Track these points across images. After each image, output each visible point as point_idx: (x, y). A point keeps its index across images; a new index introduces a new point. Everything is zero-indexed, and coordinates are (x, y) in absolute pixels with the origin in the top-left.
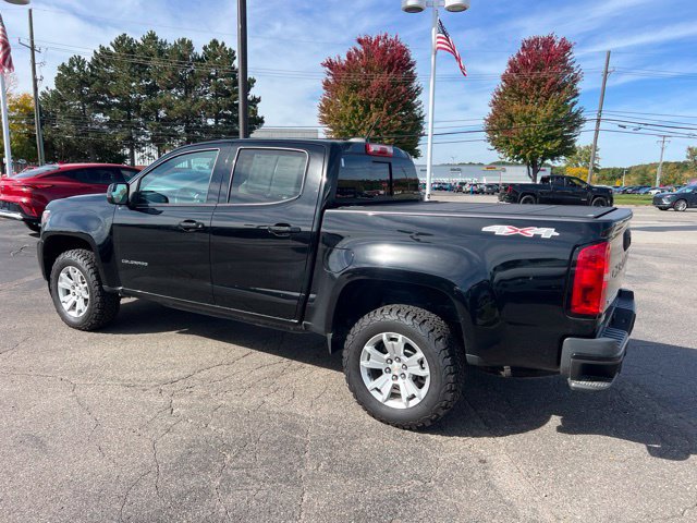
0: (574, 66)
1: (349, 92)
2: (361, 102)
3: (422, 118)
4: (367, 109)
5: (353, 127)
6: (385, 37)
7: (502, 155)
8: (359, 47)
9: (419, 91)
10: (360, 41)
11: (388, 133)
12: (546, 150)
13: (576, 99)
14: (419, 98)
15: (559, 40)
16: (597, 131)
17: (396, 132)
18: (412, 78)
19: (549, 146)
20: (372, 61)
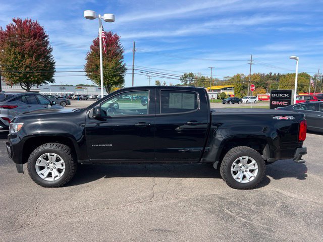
0: (121, 46)
1: (12, 47)
2: (19, 53)
3: (54, 63)
4: (23, 57)
5: (15, 66)
6: (30, 21)
7: (94, 82)
8: (14, 24)
9: (51, 50)
10: (14, 21)
11: (37, 70)
12: (114, 81)
13: (122, 60)
14: (52, 53)
15: (114, 34)
16: (133, 74)
17: (41, 70)
18: (47, 43)
19: (114, 79)
20: (23, 32)
